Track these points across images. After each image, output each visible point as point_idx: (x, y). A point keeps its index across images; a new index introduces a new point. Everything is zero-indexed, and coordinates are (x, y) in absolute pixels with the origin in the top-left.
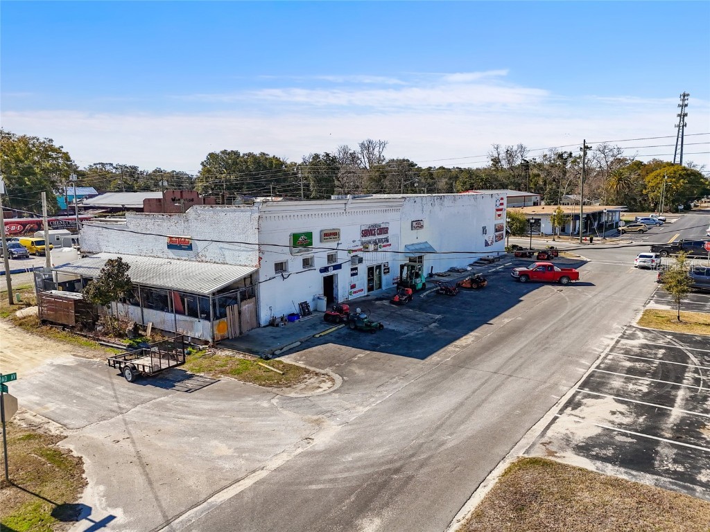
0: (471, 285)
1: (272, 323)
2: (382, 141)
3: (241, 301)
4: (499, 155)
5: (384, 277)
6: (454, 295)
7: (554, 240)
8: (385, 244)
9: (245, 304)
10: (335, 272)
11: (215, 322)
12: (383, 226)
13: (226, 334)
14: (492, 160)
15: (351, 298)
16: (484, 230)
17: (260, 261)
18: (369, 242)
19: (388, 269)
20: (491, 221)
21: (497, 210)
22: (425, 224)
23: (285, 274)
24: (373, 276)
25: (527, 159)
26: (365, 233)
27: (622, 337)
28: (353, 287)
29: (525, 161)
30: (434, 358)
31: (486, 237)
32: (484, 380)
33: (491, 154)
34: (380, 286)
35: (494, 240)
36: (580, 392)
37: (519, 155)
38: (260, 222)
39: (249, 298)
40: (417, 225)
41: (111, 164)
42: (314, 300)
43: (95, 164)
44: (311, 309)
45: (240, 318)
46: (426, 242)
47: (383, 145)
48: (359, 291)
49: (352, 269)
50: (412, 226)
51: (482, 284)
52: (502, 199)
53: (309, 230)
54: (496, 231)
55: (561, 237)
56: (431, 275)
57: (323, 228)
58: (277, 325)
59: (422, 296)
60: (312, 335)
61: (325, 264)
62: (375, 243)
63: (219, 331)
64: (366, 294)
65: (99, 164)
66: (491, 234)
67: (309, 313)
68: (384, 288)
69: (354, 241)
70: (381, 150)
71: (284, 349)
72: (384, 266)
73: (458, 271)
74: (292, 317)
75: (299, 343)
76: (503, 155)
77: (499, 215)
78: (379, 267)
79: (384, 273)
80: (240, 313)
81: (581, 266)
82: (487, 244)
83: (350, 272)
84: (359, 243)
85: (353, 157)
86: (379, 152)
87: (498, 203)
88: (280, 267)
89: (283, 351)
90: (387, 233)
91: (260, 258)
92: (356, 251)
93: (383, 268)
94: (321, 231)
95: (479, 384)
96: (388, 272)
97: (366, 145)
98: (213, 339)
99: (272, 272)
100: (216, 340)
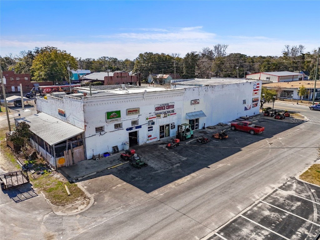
0: (219, 137)
1: (93, 158)
2: (225, 45)
3: (73, 148)
4: (288, 51)
5: (171, 131)
6: (205, 143)
7: (298, 104)
8: (172, 113)
9: (76, 149)
10: (137, 130)
11: (57, 159)
12: (170, 104)
13: (64, 164)
14: (284, 54)
15: (148, 142)
16: (244, 102)
17: (85, 127)
18: (161, 113)
19: (174, 126)
20: (250, 96)
21: (254, 91)
22: (201, 101)
23: (102, 133)
24: (164, 130)
25: (304, 53)
26: (158, 109)
27: (281, 188)
28: (150, 136)
29: (303, 54)
30: (155, 193)
31: (246, 105)
32: (166, 216)
33: (284, 50)
34: (169, 135)
35: (252, 107)
36: (216, 235)
37: (299, 51)
38: (85, 107)
39: (80, 146)
40: (195, 102)
41: (108, 57)
42: (122, 144)
43: (102, 57)
44: (119, 149)
45: (73, 156)
46: (201, 111)
47: (225, 47)
48: (154, 138)
49: (149, 128)
50: (191, 103)
51: (225, 137)
52: (258, 84)
53: (118, 110)
54: (253, 102)
55: (303, 101)
56: (204, 128)
57: (128, 108)
58: (95, 159)
59: (187, 143)
60: (106, 168)
61: (130, 126)
62: (165, 113)
63: (60, 163)
64: (158, 140)
65: (103, 57)
66: (249, 103)
67: (118, 152)
68: (171, 136)
69: (150, 114)
70: (224, 49)
71: (85, 177)
72: (171, 125)
73: (222, 125)
74: (106, 154)
75: (96, 173)
76: (290, 51)
77: (256, 93)
78: (168, 125)
79: (171, 128)
80: (72, 154)
81: (298, 125)
82: (246, 109)
83: (147, 129)
84: (154, 114)
85: (211, 52)
86: (224, 50)
87: (255, 87)
88: (100, 130)
89: (83, 178)
90: (173, 107)
91: (85, 126)
92: (152, 118)
93: (170, 126)
94: (127, 110)
95: (162, 218)
96: (175, 128)
97: (217, 47)
98: (56, 167)
99: (94, 132)
100: (58, 167)
